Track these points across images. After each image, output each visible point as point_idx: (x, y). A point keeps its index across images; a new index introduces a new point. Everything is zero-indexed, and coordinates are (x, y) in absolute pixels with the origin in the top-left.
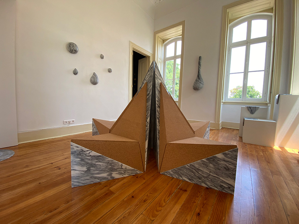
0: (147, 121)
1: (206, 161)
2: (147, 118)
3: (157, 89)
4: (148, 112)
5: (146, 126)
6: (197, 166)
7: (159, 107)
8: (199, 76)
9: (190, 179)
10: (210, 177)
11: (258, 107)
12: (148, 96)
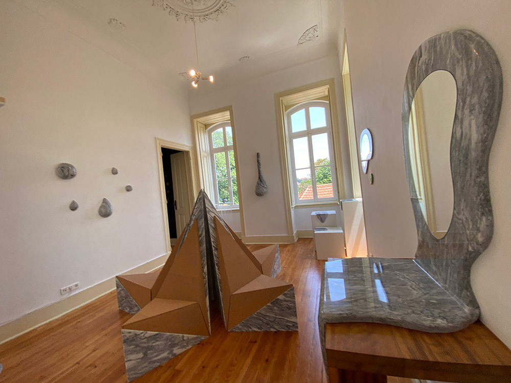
0: (204, 272)
1: (270, 305)
2: (203, 268)
3: (211, 226)
4: (203, 259)
5: (204, 278)
6: (263, 312)
7: (216, 249)
8: (260, 178)
9: (259, 328)
10: (277, 320)
11: (327, 214)
12: (200, 238)
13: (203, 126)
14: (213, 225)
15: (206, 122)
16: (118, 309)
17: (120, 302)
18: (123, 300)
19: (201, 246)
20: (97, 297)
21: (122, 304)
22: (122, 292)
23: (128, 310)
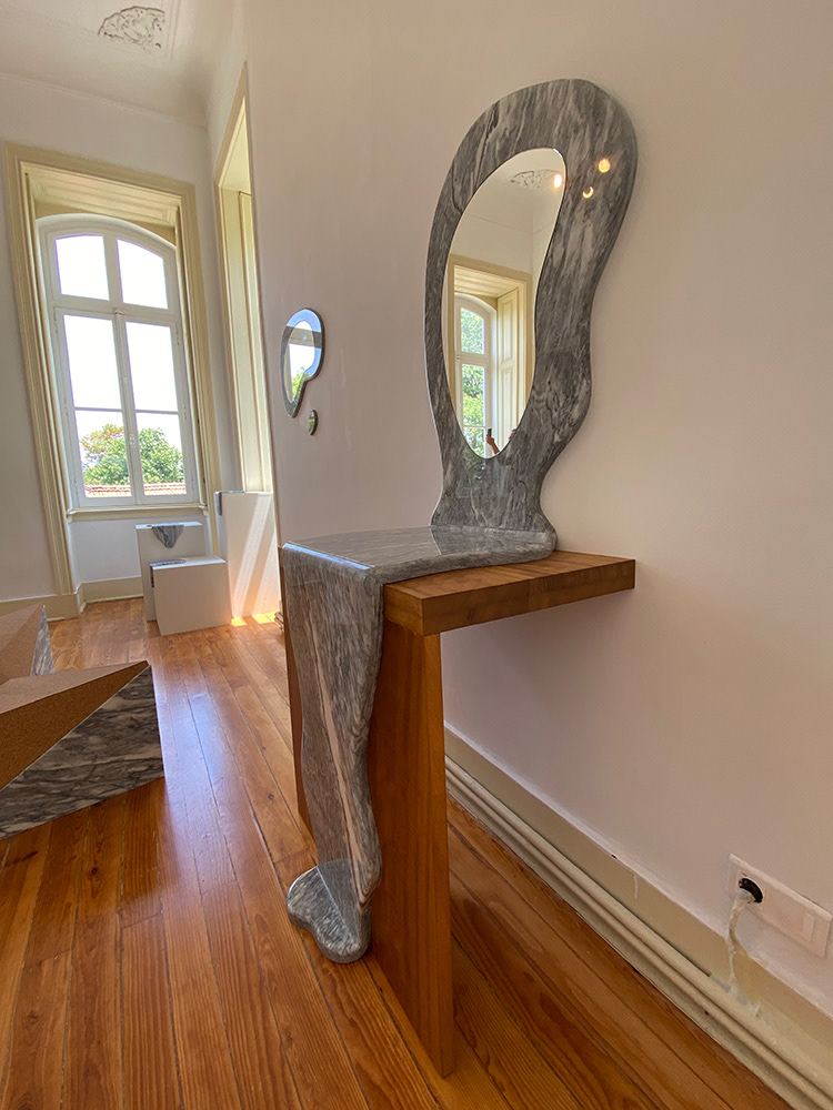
1: (74, 736)
6: (49, 765)
11: (182, 526)
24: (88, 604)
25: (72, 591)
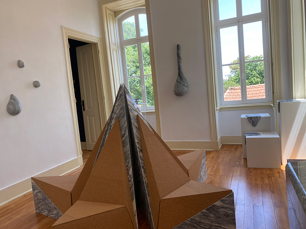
0: (130, 174)
1: (206, 211)
2: (128, 170)
3: (134, 125)
4: (127, 161)
5: (129, 181)
6: (197, 219)
7: (141, 151)
8: (180, 74)
10: (213, 227)
11: (260, 117)
12: (124, 138)
13: (113, 13)
14: (136, 124)
15: (115, 8)
16: (35, 212)
17: (36, 204)
18: (40, 202)
19: (124, 147)
20: (11, 200)
21: (39, 207)
22: (39, 194)
23: (47, 213)
24: (223, 145)
25: (217, 140)
